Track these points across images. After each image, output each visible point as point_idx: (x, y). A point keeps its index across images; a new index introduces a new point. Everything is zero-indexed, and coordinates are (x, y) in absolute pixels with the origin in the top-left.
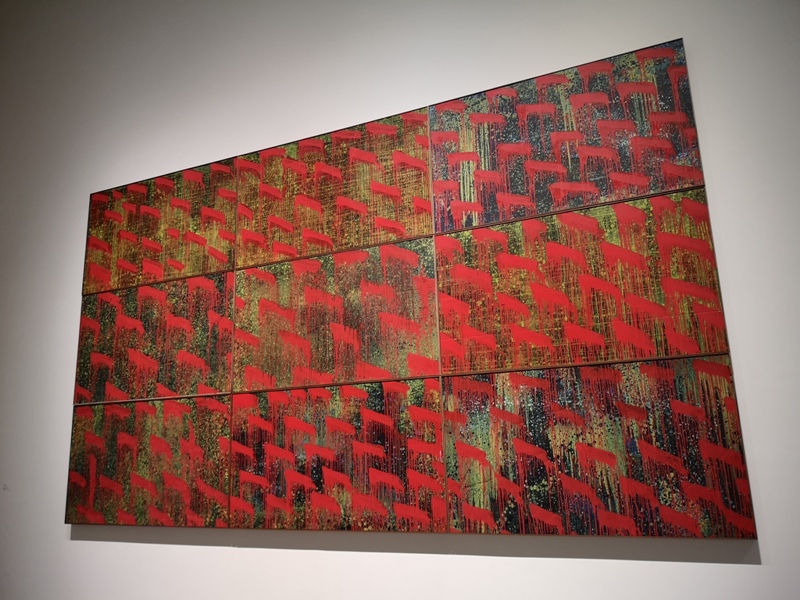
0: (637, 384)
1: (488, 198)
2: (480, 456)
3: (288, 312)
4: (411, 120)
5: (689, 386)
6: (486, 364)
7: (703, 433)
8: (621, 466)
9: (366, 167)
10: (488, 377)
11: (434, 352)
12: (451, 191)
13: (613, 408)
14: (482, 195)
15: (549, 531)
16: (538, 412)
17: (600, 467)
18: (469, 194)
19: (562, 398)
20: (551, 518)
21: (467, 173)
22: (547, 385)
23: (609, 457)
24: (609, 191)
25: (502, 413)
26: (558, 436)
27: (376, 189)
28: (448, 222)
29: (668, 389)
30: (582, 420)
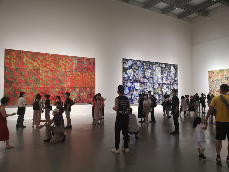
0: (88, 90)
1: (76, 69)
2: (74, 96)
3: (50, 77)
4: (68, 57)
5: (92, 90)
6: (75, 87)
7: (93, 94)
8: (86, 97)
9: (62, 61)
10: (75, 88)
11: (69, 85)
12: (72, 66)
13: (86, 92)
14: (76, 68)
15: (80, 102)
16: (80, 92)
17: (85, 97)
18: (74, 68)
19: (82, 91)
20: (80, 101)
21: (74, 65)
22: (81, 89)
23: (85, 96)
24: (88, 71)
25: (76, 92)
26: (81, 94)
27: (63, 64)
28: (72, 70)
29: (91, 90)
30: (83, 93)
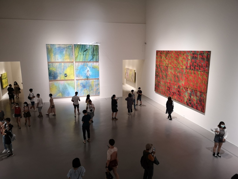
0: (198, 94)
1: (190, 67)
2: (186, 97)
3: (172, 74)
4: (185, 52)
5: (202, 96)
6: (188, 87)
7: (202, 101)
8: (196, 102)
9: (180, 57)
10: (187, 88)
11: (184, 84)
12: (187, 63)
13: (196, 96)
16: (191, 94)
17: (194, 101)
18: (189, 65)
19: (193, 93)
20: (190, 105)
21: (189, 62)
22: (192, 91)
23: (195, 101)
24: (200, 70)
25: (188, 93)
26: (192, 97)
27: (181, 61)
28: (186, 68)
29: (201, 95)
30: (194, 96)
